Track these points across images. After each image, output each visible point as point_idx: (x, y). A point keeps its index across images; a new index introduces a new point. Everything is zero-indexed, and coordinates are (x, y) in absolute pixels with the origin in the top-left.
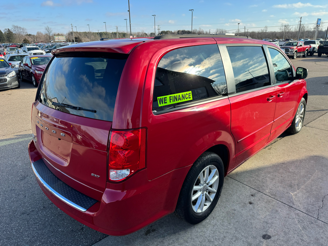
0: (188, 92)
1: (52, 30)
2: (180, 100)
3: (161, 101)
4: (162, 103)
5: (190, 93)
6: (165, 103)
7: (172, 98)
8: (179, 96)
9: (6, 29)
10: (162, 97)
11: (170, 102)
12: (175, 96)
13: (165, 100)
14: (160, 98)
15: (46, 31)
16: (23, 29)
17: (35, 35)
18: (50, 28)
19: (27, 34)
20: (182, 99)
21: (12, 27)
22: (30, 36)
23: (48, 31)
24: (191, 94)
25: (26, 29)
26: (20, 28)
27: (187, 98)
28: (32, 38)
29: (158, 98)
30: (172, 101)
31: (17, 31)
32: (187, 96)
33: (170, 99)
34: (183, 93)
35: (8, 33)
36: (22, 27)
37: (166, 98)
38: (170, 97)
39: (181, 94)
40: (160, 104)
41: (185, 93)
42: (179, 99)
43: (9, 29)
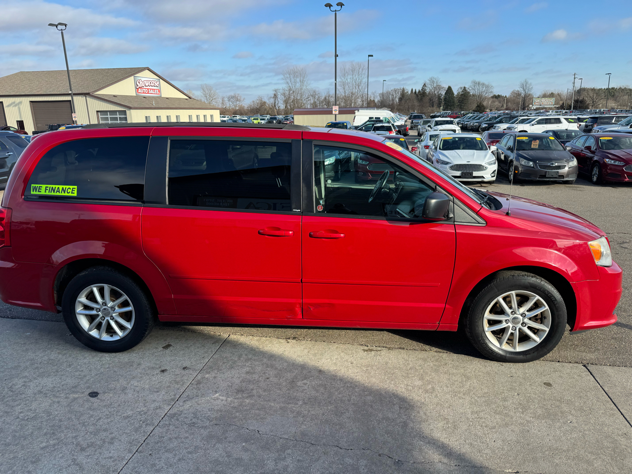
0: (71, 187)
1: (532, 88)
2: (58, 193)
3: (35, 189)
4: (36, 191)
5: (75, 188)
6: (39, 191)
7: (48, 188)
8: (58, 188)
9: (461, 88)
10: (36, 185)
11: (45, 192)
12: (52, 187)
13: (39, 189)
14: (34, 185)
15: (522, 89)
16: (487, 87)
17: (507, 96)
18: (529, 82)
19: (495, 95)
20: (62, 192)
21: (471, 83)
22: (499, 99)
23: (524, 89)
24: (76, 190)
25: (492, 86)
26: (483, 84)
27: (68, 193)
28: (500, 102)
29: (32, 185)
30: (47, 191)
31: (476, 91)
32: (69, 190)
33: (46, 189)
34: (64, 187)
35: (462, 94)
36: (486, 83)
37: (41, 187)
38: (46, 187)
39: (61, 187)
40: (33, 191)
41: (68, 187)
42: (57, 191)
43: (465, 88)
